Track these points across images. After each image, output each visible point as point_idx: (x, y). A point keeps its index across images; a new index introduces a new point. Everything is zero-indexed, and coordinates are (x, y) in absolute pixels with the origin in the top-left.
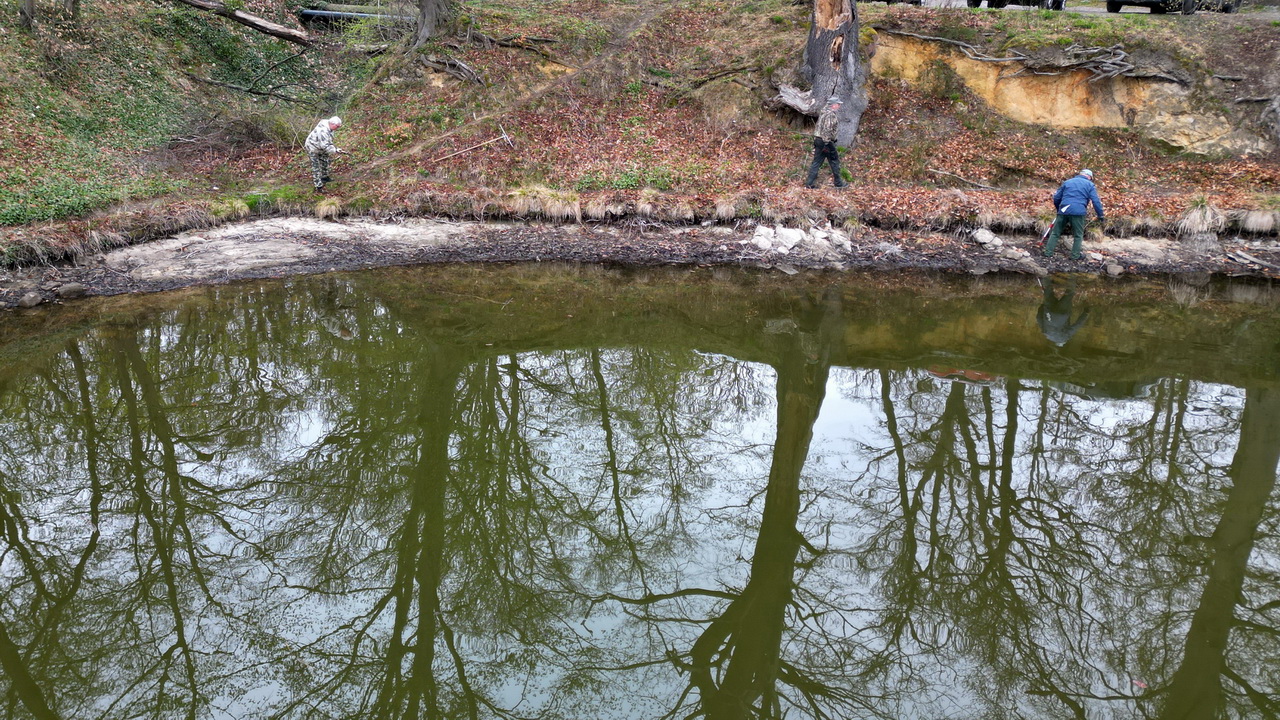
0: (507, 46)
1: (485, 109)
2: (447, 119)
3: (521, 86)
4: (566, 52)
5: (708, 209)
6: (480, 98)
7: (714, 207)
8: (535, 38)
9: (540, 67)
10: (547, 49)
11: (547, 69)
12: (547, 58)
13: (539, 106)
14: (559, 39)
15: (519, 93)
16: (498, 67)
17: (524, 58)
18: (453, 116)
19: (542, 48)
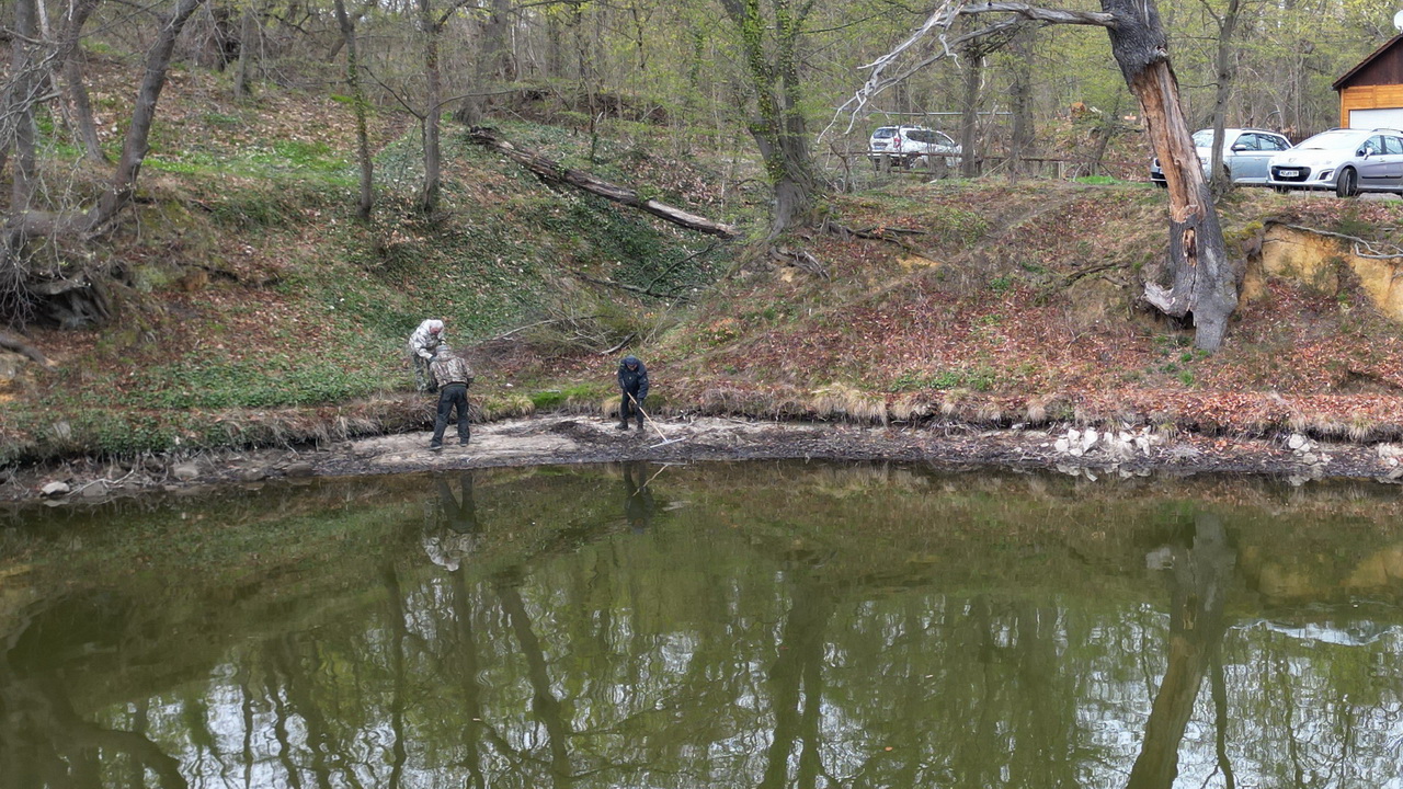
0: (864, 237)
1: (823, 305)
2: (782, 315)
3: (872, 281)
4: (933, 244)
5: (1019, 411)
6: (822, 292)
7: (1026, 409)
8: (899, 229)
9: (900, 261)
10: (910, 241)
11: (907, 263)
12: (908, 251)
13: (881, 301)
14: (928, 230)
15: (866, 288)
16: (849, 259)
17: (884, 250)
18: (788, 312)
19: (904, 240)
